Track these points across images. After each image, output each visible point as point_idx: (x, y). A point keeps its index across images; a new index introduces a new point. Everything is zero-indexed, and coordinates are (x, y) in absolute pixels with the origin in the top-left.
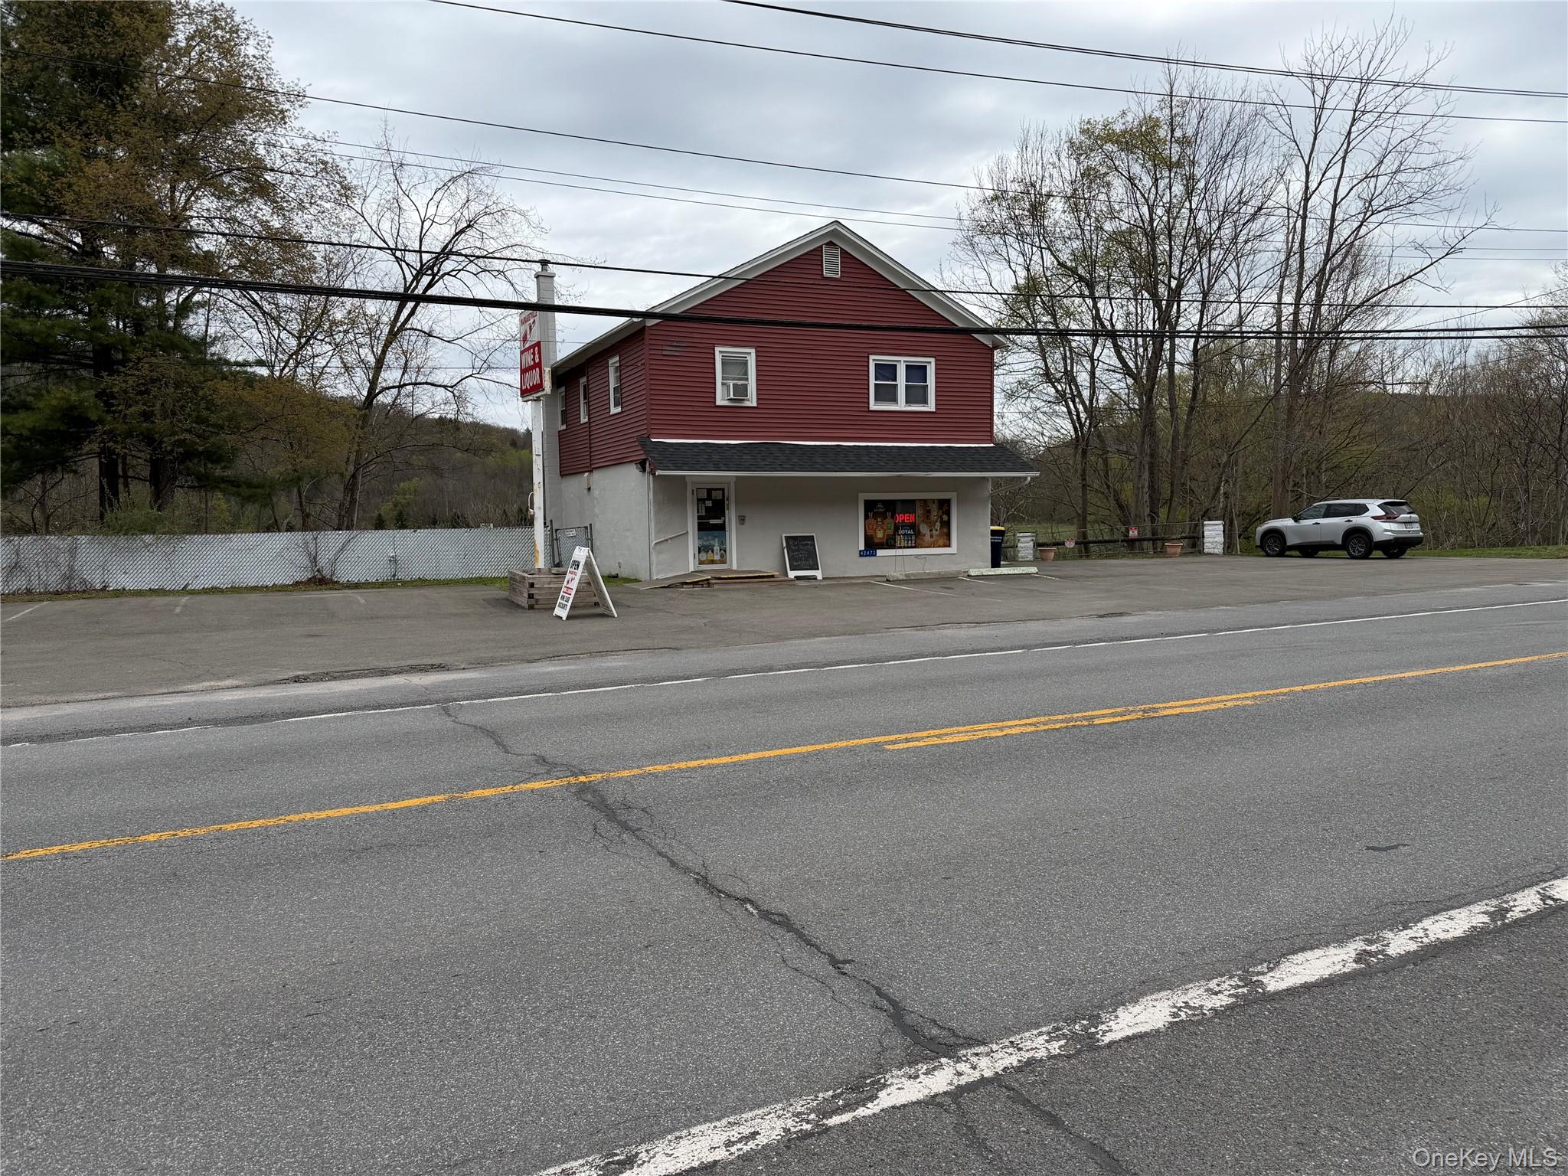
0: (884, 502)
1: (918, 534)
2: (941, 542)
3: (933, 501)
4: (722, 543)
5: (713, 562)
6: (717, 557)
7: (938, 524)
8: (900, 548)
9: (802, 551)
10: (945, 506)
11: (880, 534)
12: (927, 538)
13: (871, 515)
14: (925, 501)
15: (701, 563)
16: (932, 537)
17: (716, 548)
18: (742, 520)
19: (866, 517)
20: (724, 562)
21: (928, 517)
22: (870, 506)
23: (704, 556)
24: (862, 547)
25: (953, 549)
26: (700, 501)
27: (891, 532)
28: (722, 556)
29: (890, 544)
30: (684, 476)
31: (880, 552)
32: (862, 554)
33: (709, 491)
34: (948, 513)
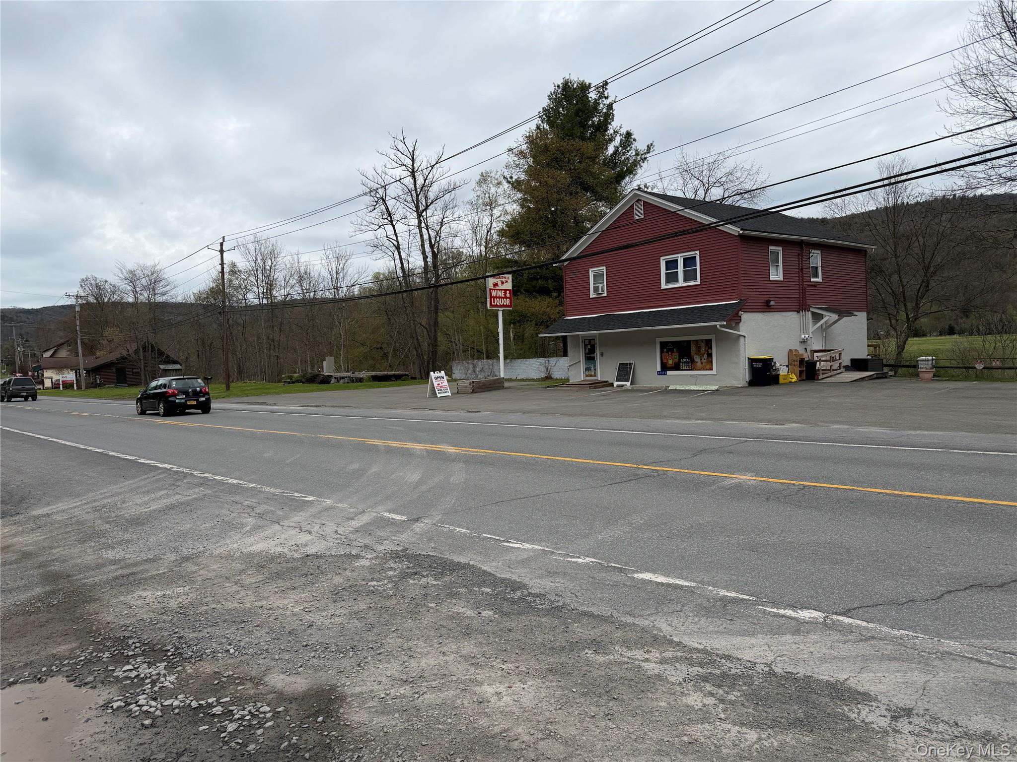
0: (672, 343)
1: (693, 361)
2: (708, 367)
3: (702, 340)
4: (595, 366)
5: (591, 376)
6: (593, 374)
7: (706, 355)
8: (683, 370)
9: (625, 371)
10: (708, 343)
11: (670, 362)
12: (699, 364)
13: (665, 350)
14: (697, 341)
15: (587, 376)
16: (702, 363)
17: (592, 369)
18: (602, 354)
19: (662, 352)
20: (595, 376)
21: (699, 351)
22: (663, 345)
23: (588, 373)
24: (659, 369)
25: (714, 372)
26: (586, 346)
27: (676, 360)
28: (595, 373)
29: (676, 367)
30: (578, 335)
31: (669, 373)
32: (659, 373)
33: (590, 340)
34: (711, 348)
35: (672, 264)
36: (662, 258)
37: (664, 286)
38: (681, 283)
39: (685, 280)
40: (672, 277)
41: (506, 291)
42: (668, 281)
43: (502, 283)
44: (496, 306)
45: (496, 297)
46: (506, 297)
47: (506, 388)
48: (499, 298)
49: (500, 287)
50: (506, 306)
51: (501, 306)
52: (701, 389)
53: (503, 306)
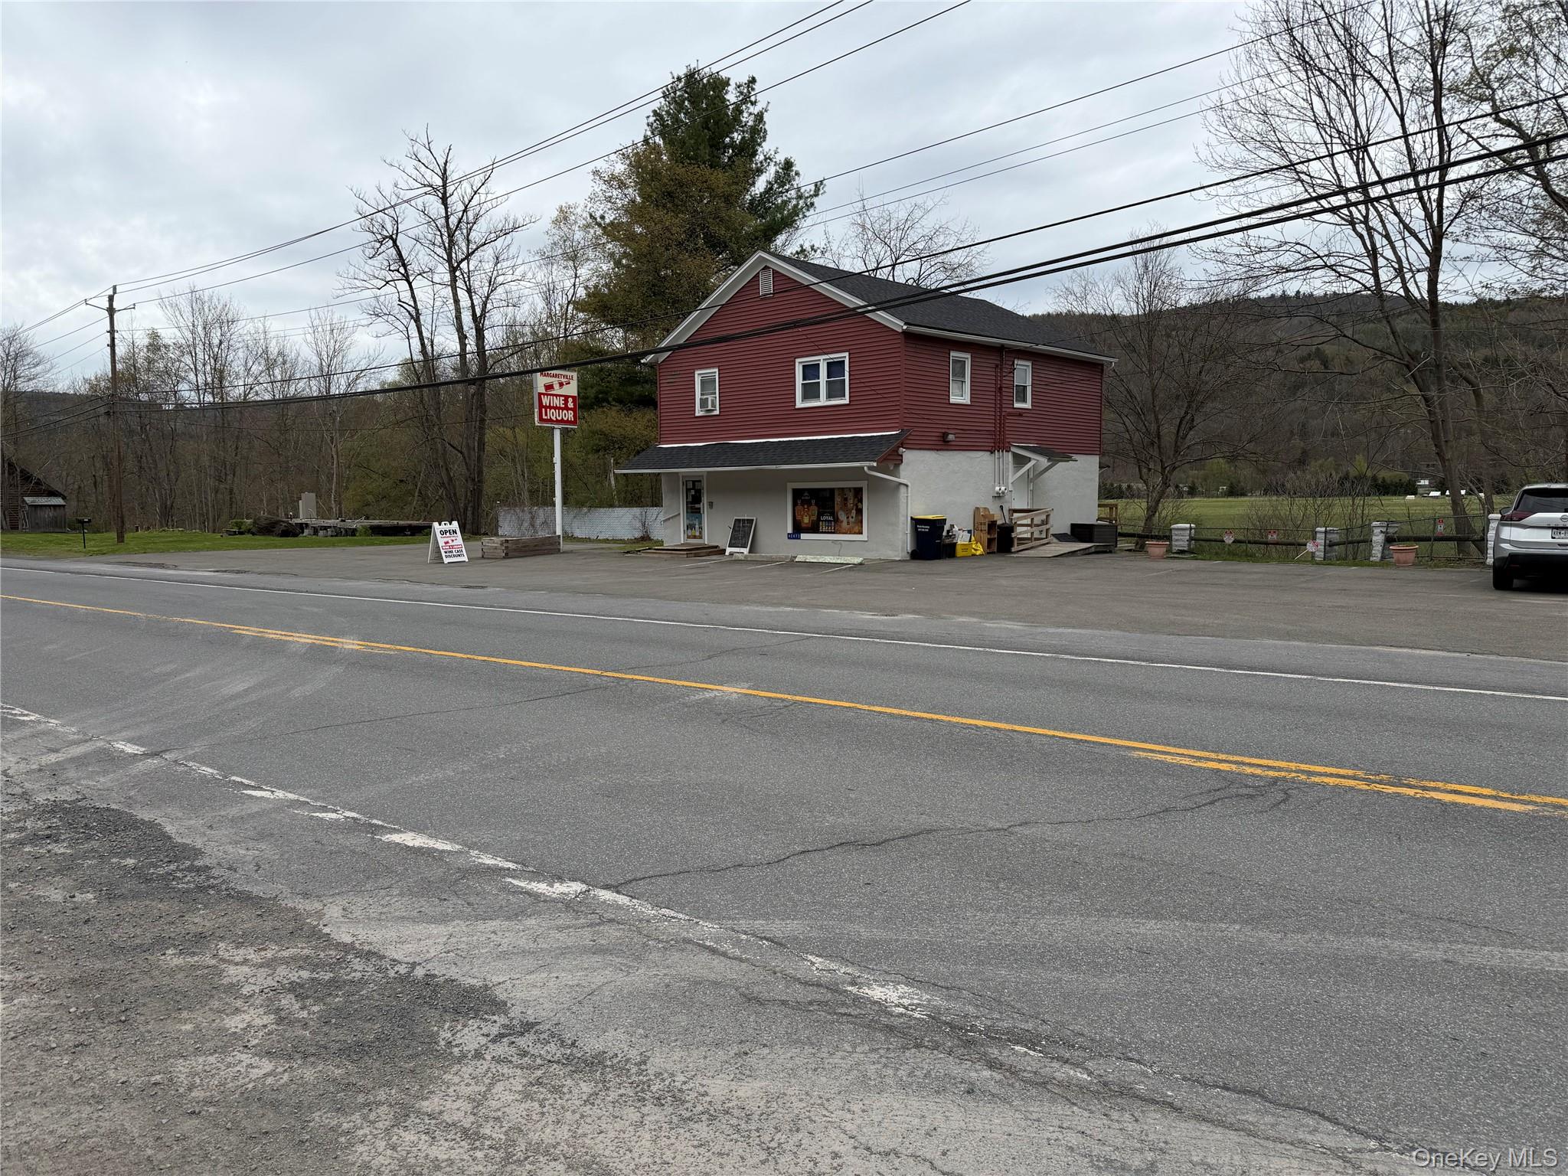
0: (810, 491)
1: (837, 520)
2: (856, 529)
3: (850, 489)
4: (700, 523)
5: (695, 537)
6: (697, 534)
7: (854, 511)
8: (822, 533)
9: (742, 532)
10: (858, 492)
11: (806, 520)
12: (845, 524)
13: (799, 502)
14: (843, 489)
15: (689, 537)
16: (848, 523)
17: (697, 526)
18: (711, 505)
19: (795, 505)
20: (701, 538)
21: (845, 505)
22: (797, 494)
23: (690, 532)
24: (790, 530)
25: (864, 537)
26: (688, 490)
27: (814, 518)
28: (700, 533)
29: (814, 529)
30: (677, 473)
31: (803, 536)
32: (790, 537)
33: (694, 482)
34: (861, 501)
35: (811, 371)
36: (798, 360)
37: (799, 404)
38: (823, 401)
39: (830, 396)
40: (811, 392)
41: (566, 398)
42: (806, 396)
43: (561, 385)
44: (550, 421)
45: (550, 408)
46: (567, 408)
47: (564, 552)
48: (556, 408)
49: (557, 390)
50: (568, 422)
51: (557, 421)
52: (839, 561)
53: (562, 421)
